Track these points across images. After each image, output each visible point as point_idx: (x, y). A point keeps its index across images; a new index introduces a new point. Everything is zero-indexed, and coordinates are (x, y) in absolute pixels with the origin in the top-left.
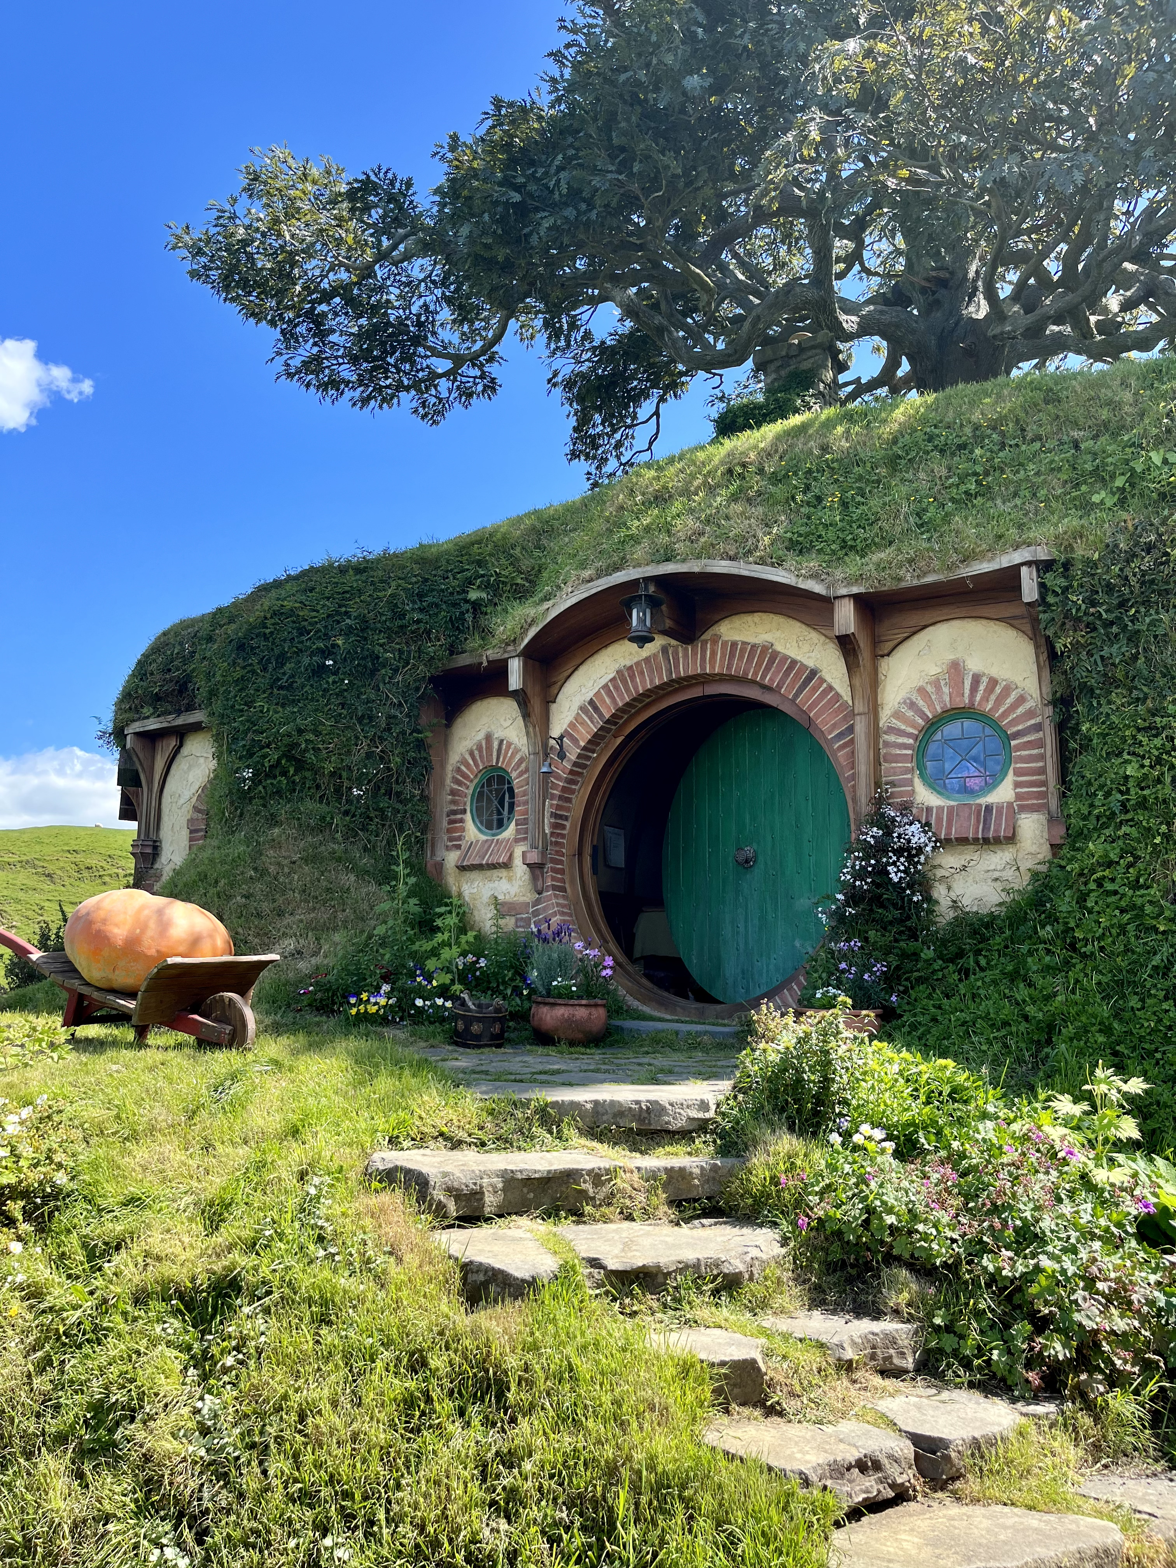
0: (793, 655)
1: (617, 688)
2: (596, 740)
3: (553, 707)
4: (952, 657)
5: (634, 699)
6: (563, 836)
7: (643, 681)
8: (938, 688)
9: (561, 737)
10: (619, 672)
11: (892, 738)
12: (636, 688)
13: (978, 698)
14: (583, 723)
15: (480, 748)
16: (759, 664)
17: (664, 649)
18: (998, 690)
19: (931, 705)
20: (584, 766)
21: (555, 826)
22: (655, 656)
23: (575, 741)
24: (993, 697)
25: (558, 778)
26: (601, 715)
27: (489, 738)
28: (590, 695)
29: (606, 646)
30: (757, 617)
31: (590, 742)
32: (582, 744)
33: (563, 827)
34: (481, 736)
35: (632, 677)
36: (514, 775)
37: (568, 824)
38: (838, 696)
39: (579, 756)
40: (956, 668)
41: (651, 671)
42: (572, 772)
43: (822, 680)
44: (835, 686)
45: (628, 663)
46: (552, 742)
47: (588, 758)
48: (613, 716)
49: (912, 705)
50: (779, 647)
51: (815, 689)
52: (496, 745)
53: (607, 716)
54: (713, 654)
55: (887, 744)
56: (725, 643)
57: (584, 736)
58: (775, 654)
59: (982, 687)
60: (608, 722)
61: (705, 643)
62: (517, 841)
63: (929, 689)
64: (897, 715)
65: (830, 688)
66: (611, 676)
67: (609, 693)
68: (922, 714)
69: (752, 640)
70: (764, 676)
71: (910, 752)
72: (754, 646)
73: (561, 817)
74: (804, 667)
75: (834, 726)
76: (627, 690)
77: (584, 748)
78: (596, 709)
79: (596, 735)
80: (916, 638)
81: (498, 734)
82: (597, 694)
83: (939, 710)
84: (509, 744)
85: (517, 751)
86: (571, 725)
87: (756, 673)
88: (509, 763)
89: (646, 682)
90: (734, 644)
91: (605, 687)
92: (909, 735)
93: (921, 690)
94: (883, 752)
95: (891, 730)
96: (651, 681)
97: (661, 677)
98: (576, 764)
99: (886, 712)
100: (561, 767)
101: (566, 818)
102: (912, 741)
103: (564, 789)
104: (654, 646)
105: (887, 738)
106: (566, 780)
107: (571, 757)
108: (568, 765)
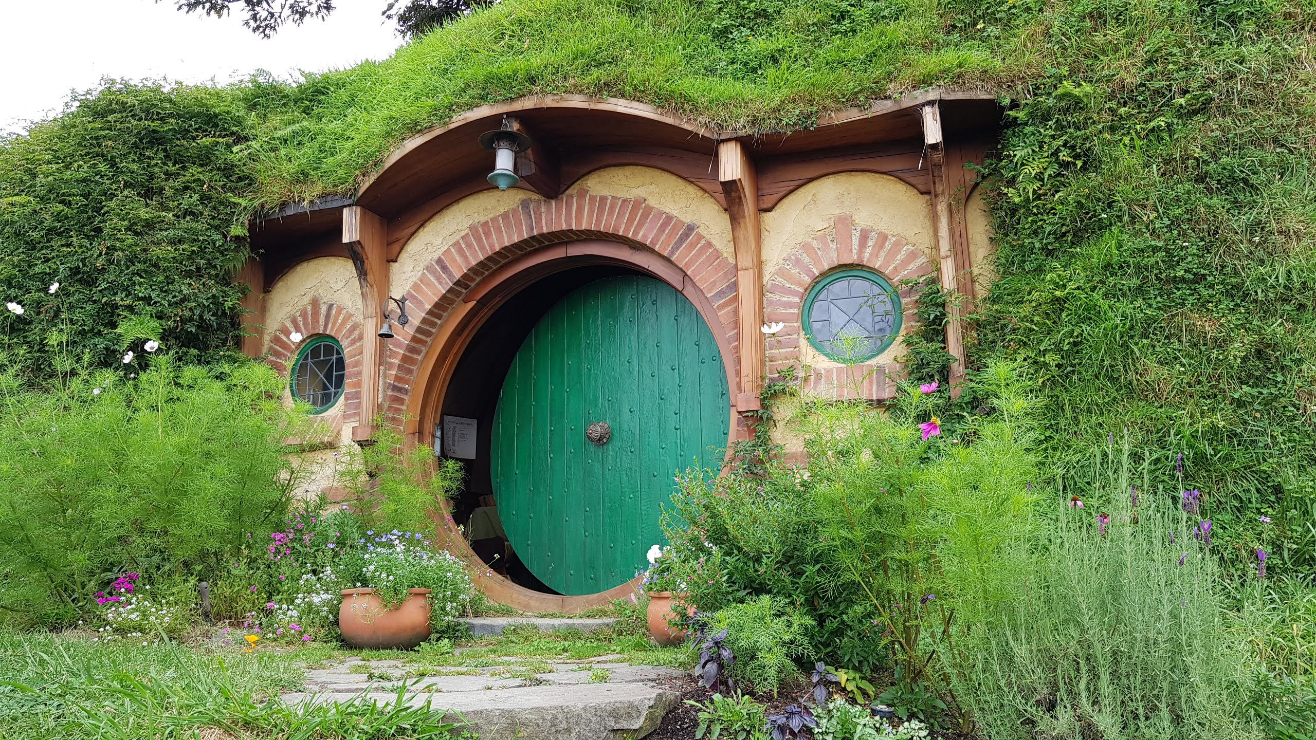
0: (668, 210)
1: (469, 246)
2: (442, 306)
3: (395, 267)
4: (838, 212)
5: (489, 259)
6: (401, 412)
7: (500, 237)
8: (825, 244)
9: (403, 300)
10: (472, 228)
11: (775, 297)
12: (491, 246)
13: (867, 255)
14: (429, 284)
15: (304, 315)
16: (631, 220)
17: (525, 204)
18: (888, 246)
19: (817, 260)
20: (429, 334)
21: (393, 399)
22: (514, 211)
23: (419, 304)
24: (882, 254)
25: (398, 345)
26: (450, 275)
27: (315, 303)
28: (439, 253)
29: (457, 201)
30: (628, 170)
31: (437, 305)
32: (428, 307)
33: (402, 401)
34: (307, 300)
35: (488, 234)
36: (344, 343)
37: (406, 398)
38: (717, 255)
39: (424, 321)
40: (844, 223)
41: (508, 226)
42: (414, 339)
43: (701, 237)
44: (714, 242)
45: (483, 219)
46: (392, 305)
47: (434, 325)
48: (465, 276)
49: (798, 262)
50: (652, 202)
51: (692, 246)
52: (323, 310)
53: (458, 276)
54: (580, 209)
55: (771, 303)
56: (593, 198)
57: (430, 299)
58: (649, 209)
59: (870, 243)
60: (458, 283)
61: (572, 196)
62: (345, 417)
63: (815, 244)
64: (781, 272)
65: (709, 244)
66: (463, 234)
67: (461, 251)
68: (808, 271)
69: (623, 195)
70: (636, 232)
71: (795, 311)
72: (624, 201)
73: (400, 390)
74: (680, 223)
75: (714, 284)
76: (482, 248)
77: (430, 312)
78: (444, 268)
79: (444, 297)
80: (802, 190)
81: (326, 298)
82: (447, 251)
83: (827, 267)
84: (340, 309)
85: (350, 316)
86: (416, 287)
87: (627, 229)
88: (339, 330)
89: (503, 240)
90: (603, 199)
91: (456, 244)
92: (794, 293)
93: (806, 247)
94: (767, 311)
95: (775, 288)
96: (509, 237)
97: (520, 233)
98: (419, 330)
99: (769, 270)
100: (404, 335)
101: (406, 392)
102: (797, 300)
103: (405, 359)
104: (513, 200)
105: (772, 296)
106: (408, 348)
107: (415, 321)
108: (411, 329)
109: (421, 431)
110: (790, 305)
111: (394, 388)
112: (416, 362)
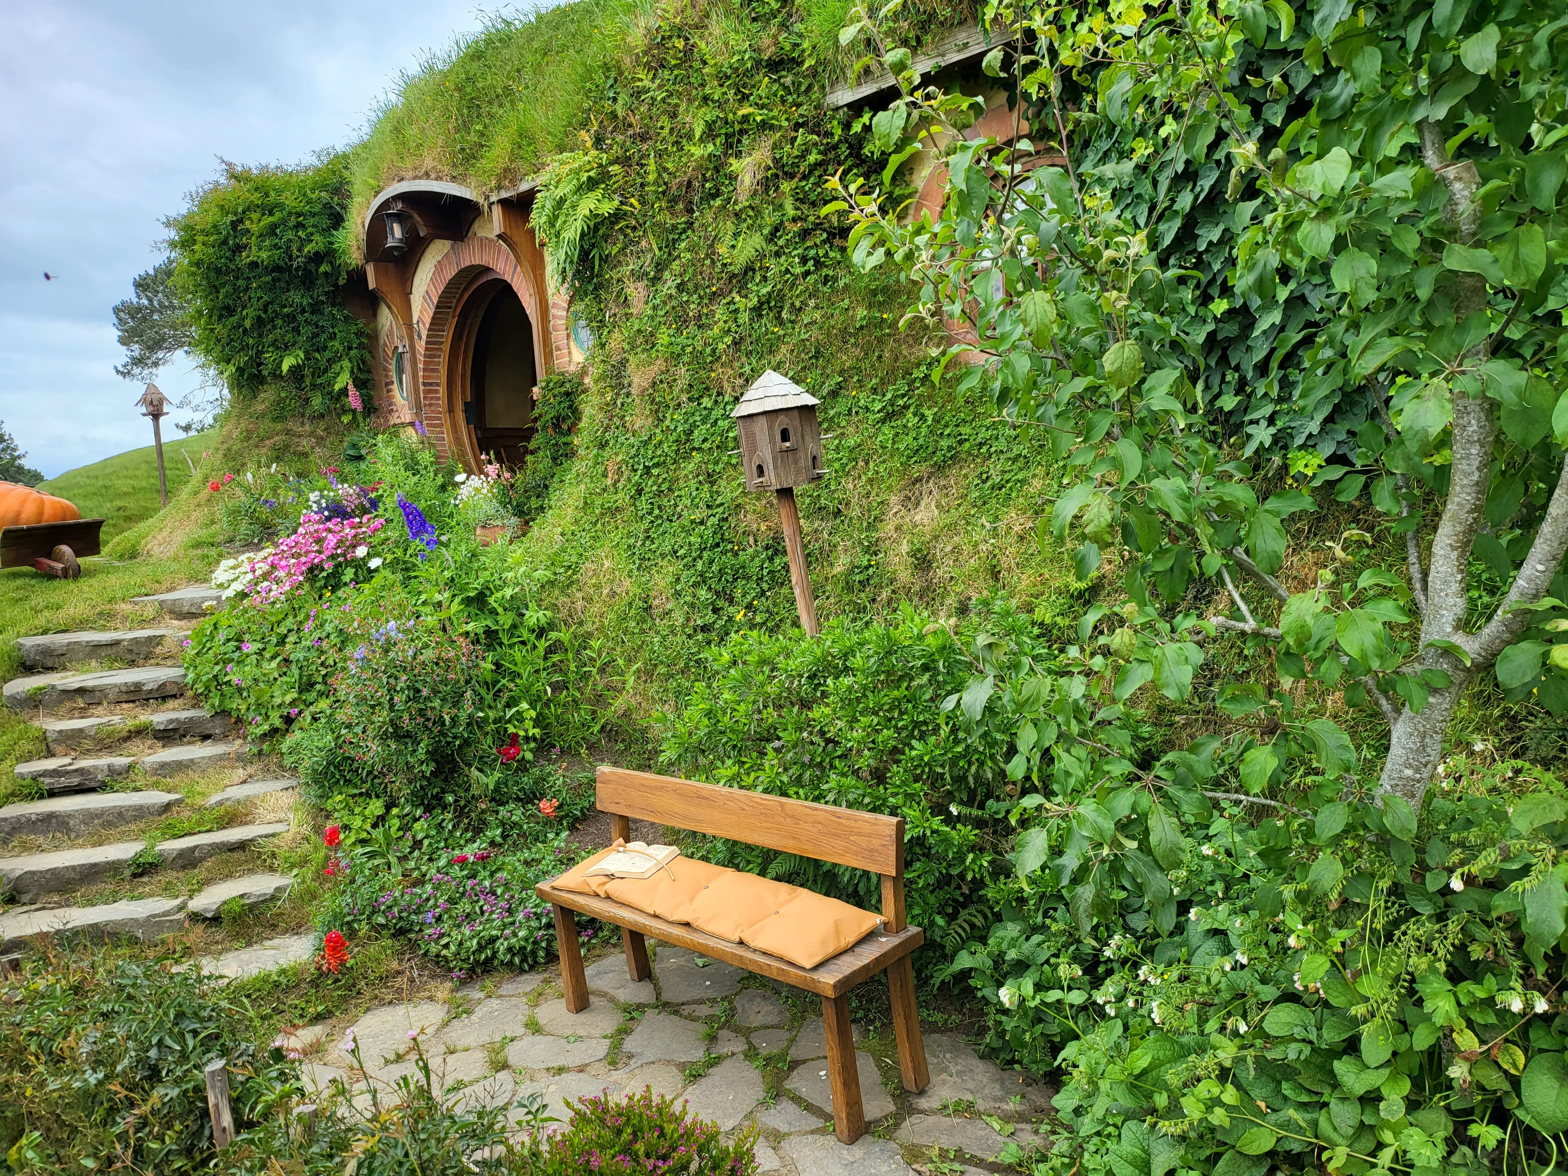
1: (436, 280)
2: (436, 323)
3: (411, 298)
5: (447, 289)
6: (438, 399)
7: (447, 273)
9: (418, 323)
10: (436, 267)
12: (445, 279)
14: (426, 310)
15: (390, 332)
16: (494, 256)
17: (452, 247)
20: (439, 343)
21: (426, 392)
22: (450, 252)
23: (424, 325)
25: (421, 354)
26: (433, 303)
28: (425, 287)
31: (432, 324)
32: (428, 325)
33: (437, 392)
34: (388, 323)
35: (442, 271)
37: (440, 389)
39: (428, 336)
41: (448, 265)
42: (427, 349)
45: (440, 259)
46: (414, 327)
47: (440, 336)
48: (440, 302)
51: (519, 275)
52: (395, 330)
54: (474, 249)
55: (554, 317)
56: (479, 239)
57: (428, 320)
58: (500, 247)
60: (437, 308)
61: (470, 239)
64: (556, 292)
66: (433, 271)
67: (434, 285)
70: (497, 266)
71: (564, 322)
72: (491, 241)
73: (431, 384)
76: (442, 281)
77: (430, 330)
78: (430, 298)
79: (433, 318)
82: (429, 285)
86: (421, 312)
87: (494, 263)
89: (450, 273)
90: (482, 240)
91: (431, 280)
92: (562, 308)
94: (552, 322)
95: (555, 305)
97: (453, 269)
98: (427, 343)
100: (421, 346)
101: (438, 385)
102: (564, 313)
103: (425, 363)
104: (448, 243)
105: (553, 311)
106: (425, 356)
107: (424, 337)
108: (423, 343)
109: (451, 410)
111: (424, 384)
112: (439, 363)
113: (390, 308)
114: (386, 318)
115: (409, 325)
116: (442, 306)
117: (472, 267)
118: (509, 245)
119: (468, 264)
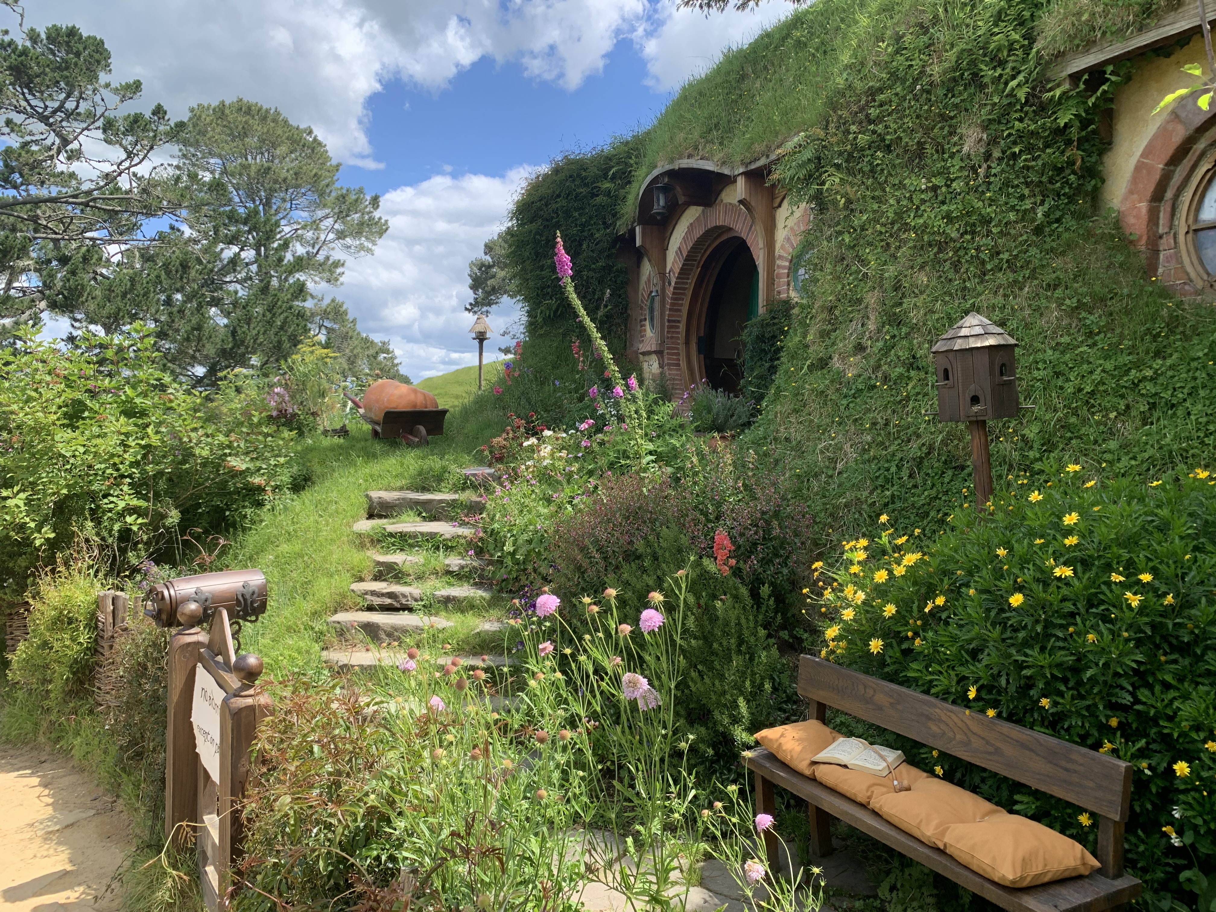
1: (688, 238)
2: (684, 272)
3: (668, 252)
5: (695, 245)
6: (678, 333)
7: (696, 233)
8: (799, 227)
9: (670, 271)
10: (688, 227)
12: (694, 238)
14: (677, 262)
15: (645, 283)
16: (735, 218)
17: (703, 212)
19: (796, 240)
21: (670, 327)
22: (699, 217)
23: (674, 273)
31: (680, 274)
32: (677, 275)
33: (677, 327)
35: (693, 231)
37: (681, 325)
39: (676, 283)
40: (806, 212)
41: (698, 226)
42: (674, 293)
43: (755, 228)
45: (692, 222)
46: (666, 276)
47: (685, 283)
48: (687, 256)
49: (789, 240)
51: (753, 233)
52: (652, 278)
53: (684, 256)
54: (720, 213)
55: (779, 267)
56: (724, 205)
57: (677, 270)
58: (740, 210)
60: (686, 260)
61: (717, 206)
63: (796, 228)
64: (783, 247)
66: (686, 231)
67: (685, 242)
68: (793, 247)
69: (733, 202)
70: (736, 226)
72: (733, 206)
73: (674, 321)
76: (692, 239)
77: (678, 278)
78: (681, 252)
79: (682, 269)
82: (681, 243)
86: (673, 264)
87: (734, 224)
89: (699, 233)
90: (727, 205)
91: (684, 238)
92: (786, 260)
93: (792, 230)
94: (775, 272)
95: (780, 257)
97: (703, 229)
98: (675, 288)
99: (778, 246)
100: (670, 291)
101: (679, 322)
102: (787, 264)
103: (672, 304)
104: (700, 209)
105: (779, 262)
106: (672, 299)
107: (673, 284)
108: (672, 289)
109: (687, 342)
110: (784, 267)
111: (669, 321)
112: (681, 305)
113: (650, 261)
114: (647, 269)
115: (662, 274)
116: (689, 260)
117: (717, 228)
118: (748, 209)
119: (714, 225)
